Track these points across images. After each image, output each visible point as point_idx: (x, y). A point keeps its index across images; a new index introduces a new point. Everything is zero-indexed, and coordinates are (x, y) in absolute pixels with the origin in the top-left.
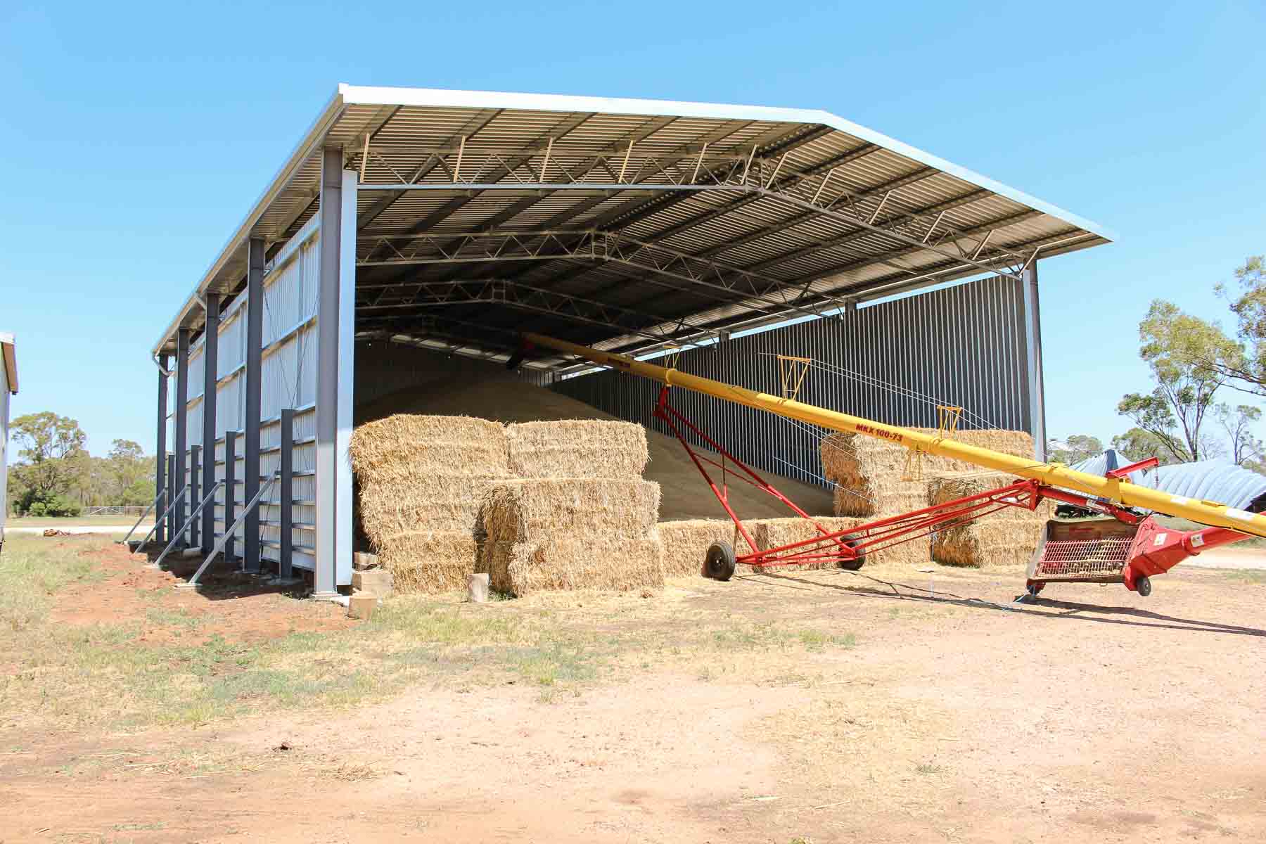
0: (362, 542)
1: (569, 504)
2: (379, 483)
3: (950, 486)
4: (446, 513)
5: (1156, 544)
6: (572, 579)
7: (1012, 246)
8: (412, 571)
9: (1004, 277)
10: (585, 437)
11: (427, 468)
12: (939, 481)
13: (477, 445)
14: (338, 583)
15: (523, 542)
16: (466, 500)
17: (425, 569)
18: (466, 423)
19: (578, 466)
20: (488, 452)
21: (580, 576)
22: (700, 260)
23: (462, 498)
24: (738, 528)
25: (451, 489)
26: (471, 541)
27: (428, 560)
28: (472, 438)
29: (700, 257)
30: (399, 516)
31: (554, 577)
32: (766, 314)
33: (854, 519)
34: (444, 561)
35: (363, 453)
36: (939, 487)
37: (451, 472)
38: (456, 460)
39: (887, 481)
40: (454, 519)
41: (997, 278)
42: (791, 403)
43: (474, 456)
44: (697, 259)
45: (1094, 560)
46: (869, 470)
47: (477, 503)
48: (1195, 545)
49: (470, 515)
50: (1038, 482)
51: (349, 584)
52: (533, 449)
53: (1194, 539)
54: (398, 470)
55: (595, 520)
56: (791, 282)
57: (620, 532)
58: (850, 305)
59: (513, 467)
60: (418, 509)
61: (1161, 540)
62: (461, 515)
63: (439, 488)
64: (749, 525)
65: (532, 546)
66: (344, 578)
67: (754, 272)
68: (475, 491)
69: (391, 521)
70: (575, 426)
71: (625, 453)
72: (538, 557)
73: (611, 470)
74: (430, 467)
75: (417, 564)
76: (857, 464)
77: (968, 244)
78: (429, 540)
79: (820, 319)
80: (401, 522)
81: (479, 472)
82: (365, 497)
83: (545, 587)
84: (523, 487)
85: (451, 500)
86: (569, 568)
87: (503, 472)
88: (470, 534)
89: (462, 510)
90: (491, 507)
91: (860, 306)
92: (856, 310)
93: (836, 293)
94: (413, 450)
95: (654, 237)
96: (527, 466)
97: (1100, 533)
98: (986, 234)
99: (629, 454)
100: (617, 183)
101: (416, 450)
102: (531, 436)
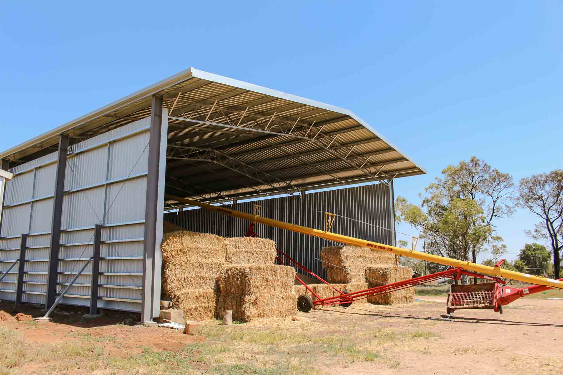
0: (165, 295)
1: (267, 277)
2: (175, 265)
3: (375, 271)
4: (202, 281)
5: (507, 293)
6: (267, 313)
7: (386, 172)
8: (190, 310)
9: (383, 184)
10: (254, 246)
11: (195, 258)
12: (370, 269)
13: (214, 248)
14: (154, 317)
15: (249, 295)
16: (210, 274)
17: (195, 309)
18: (209, 236)
19: (251, 259)
20: (218, 251)
21: (270, 311)
22: (250, 167)
23: (209, 274)
24: (307, 288)
25: (204, 269)
26: (213, 295)
27: (197, 305)
28: (213, 244)
29: (250, 166)
30: (183, 282)
31: (261, 312)
32: (261, 193)
33: (344, 284)
34: (203, 305)
35: (168, 250)
36: (370, 271)
37: (204, 261)
38: (206, 254)
39: (353, 268)
40: (205, 284)
41: (380, 184)
42: (328, 233)
43: (212, 254)
44: (249, 166)
45: (477, 300)
46: (347, 263)
47: (215, 276)
48: (524, 293)
49: (211, 281)
50: (462, 268)
51: (159, 317)
52: (235, 250)
53: (524, 291)
54: (183, 259)
55: (275, 285)
56: (283, 179)
57: (283, 290)
58: (303, 192)
59: (229, 259)
60: (191, 278)
61: (508, 291)
62: (208, 282)
63: (199, 268)
64: (311, 286)
65: (254, 297)
66: (156, 314)
67: (270, 174)
68: (214, 270)
69: (179, 284)
70: (250, 240)
71: (268, 253)
72: (255, 303)
73: (264, 261)
74: (196, 257)
75: (193, 306)
76: (341, 261)
77: (373, 170)
78: (197, 294)
79: (291, 197)
80: (184, 285)
81: (215, 261)
82: (168, 272)
83: (258, 317)
84: (251, 269)
85: (204, 274)
86: (266, 308)
87: (224, 261)
88: (212, 291)
89: (208, 279)
90: (225, 278)
91: (307, 192)
92: (305, 194)
93: (297, 186)
94: (189, 249)
95: (235, 154)
96: (234, 258)
97: (474, 289)
98: (381, 166)
99: (270, 254)
100: (264, 130)
101: (190, 249)
102: (234, 244)
